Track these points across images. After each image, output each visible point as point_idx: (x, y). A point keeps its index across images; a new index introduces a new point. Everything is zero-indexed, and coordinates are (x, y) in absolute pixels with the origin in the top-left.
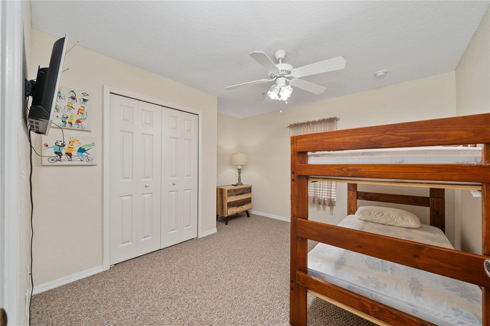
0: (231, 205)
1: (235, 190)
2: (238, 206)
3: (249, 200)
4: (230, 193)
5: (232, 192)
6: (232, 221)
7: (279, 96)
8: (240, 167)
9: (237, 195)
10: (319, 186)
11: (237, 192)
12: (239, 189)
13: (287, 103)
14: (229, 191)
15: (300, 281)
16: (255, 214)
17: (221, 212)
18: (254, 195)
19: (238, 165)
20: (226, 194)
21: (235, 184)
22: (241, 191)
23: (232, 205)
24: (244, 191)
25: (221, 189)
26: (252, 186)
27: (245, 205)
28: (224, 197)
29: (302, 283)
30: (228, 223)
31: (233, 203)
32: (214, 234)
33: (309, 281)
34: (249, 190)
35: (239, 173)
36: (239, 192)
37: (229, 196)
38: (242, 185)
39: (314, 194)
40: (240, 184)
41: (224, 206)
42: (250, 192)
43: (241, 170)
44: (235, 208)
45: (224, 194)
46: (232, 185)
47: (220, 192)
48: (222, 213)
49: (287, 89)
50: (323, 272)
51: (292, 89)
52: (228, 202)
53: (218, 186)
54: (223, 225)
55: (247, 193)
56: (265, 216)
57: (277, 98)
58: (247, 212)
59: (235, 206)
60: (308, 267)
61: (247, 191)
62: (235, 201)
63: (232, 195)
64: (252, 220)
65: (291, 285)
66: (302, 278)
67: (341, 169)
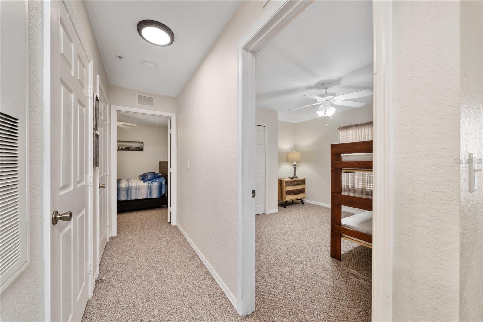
0: (288, 193)
1: (292, 182)
2: (294, 194)
3: (303, 190)
4: (288, 184)
5: (289, 183)
6: (289, 206)
7: (325, 113)
8: (295, 163)
9: (293, 185)
10: (367, 182)
11: (293, 183)
12: (294, 181)
13: (331, 118)
14: (287, 182)
15: (336, 230)
16: (309, 202)
17: (280, 198)
18: (308, 187)
19: (294, 162)
20: (284, 184)
21: (291, 177)
22: (296, 182)
23: (290, 193)
24: (299, 182)
25: (280, 180)
26: (305, 178)
27: (300, 194)
28: (283, 187)
29: (338, 231)
30: (286, 207)
31: (290, 191)
32: (277, 213)
33: (342, 229)
34: (303, 182)
35: (295, 168)
36: (295, 184)
37: (287, 186)
38: (297, 178)
39: (362, 187)
40: (296, 177)
41: (283, 194)
42: (304, 184)
43: (296, 166)
44: (292, 195)
45: (283, 184)
46: (289, 178)
47: (280, 182)
48: (282, 199)
49: (332, 109)
50: (351, 225)
51: (335, 109)
52: (286, 190)
53: (279, 178)
54: (283, 208)
55: (302, 184)
56: (317, 204)
57: (324, 115)
58: (301, 200)
59: (292, 194)
60: (342, 223)
61: (301, 183)
62: (292, 190)
63: (289, 185)
64: (306, 206)
65: (331, 234)
66: (337, 228)
67: (360, 164)
